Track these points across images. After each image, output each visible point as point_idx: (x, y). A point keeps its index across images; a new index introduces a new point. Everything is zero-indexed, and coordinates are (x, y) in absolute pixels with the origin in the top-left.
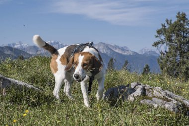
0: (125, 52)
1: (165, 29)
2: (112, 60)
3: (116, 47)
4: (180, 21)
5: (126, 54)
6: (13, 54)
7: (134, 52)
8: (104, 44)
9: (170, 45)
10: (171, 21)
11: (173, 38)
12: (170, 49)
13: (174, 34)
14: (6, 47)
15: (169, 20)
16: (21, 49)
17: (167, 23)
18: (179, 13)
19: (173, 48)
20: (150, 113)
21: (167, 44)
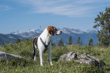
0: (78, 32)
1: (99, 18)
2: (71, 37)
3: (73, 30)
4: (107, 13)
5: (79, 33)
6: (14, 38)
7: (84, 32)
8: (66, 28)
9: (103, 27)
10: (102, 13)
11: (105, 23)
12: (103, 29)
13: (105, 20)
14: (10, 34)
15: (101, 12)
16: (18, 35)
17: (101, 14)
18: (107, 8)
19: (105, 28)
20: (78, 66)
21: (101, 26)
